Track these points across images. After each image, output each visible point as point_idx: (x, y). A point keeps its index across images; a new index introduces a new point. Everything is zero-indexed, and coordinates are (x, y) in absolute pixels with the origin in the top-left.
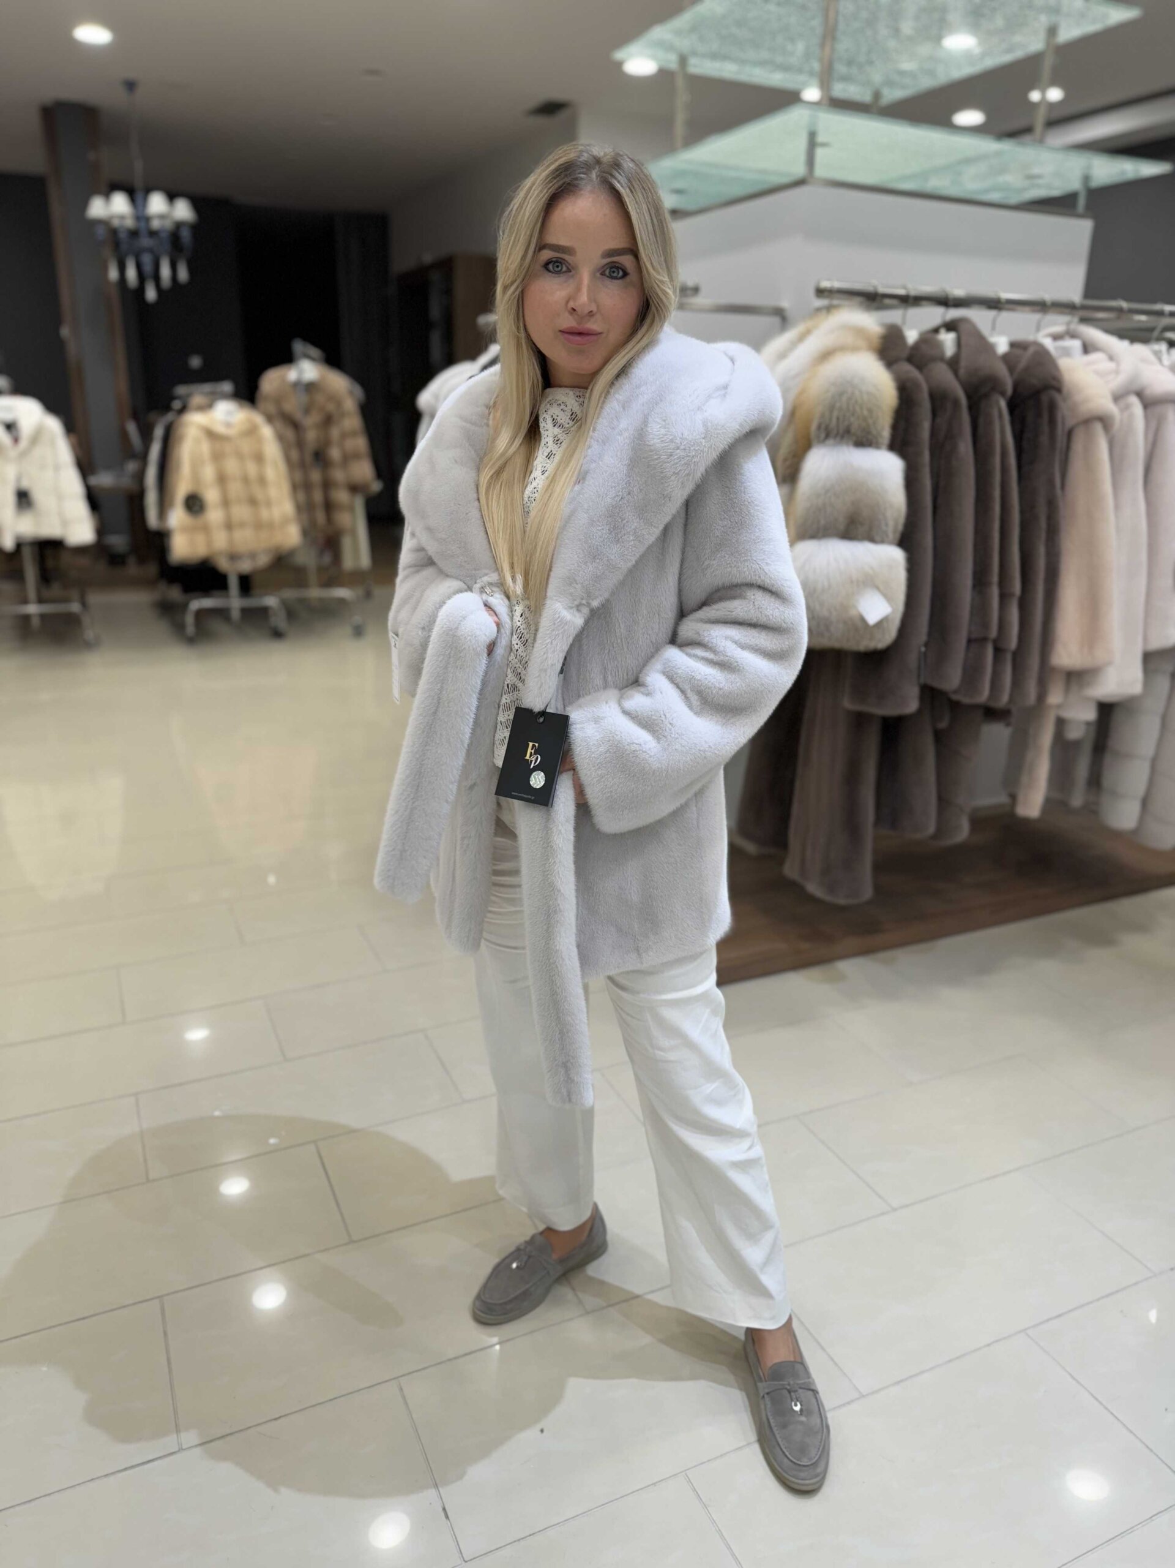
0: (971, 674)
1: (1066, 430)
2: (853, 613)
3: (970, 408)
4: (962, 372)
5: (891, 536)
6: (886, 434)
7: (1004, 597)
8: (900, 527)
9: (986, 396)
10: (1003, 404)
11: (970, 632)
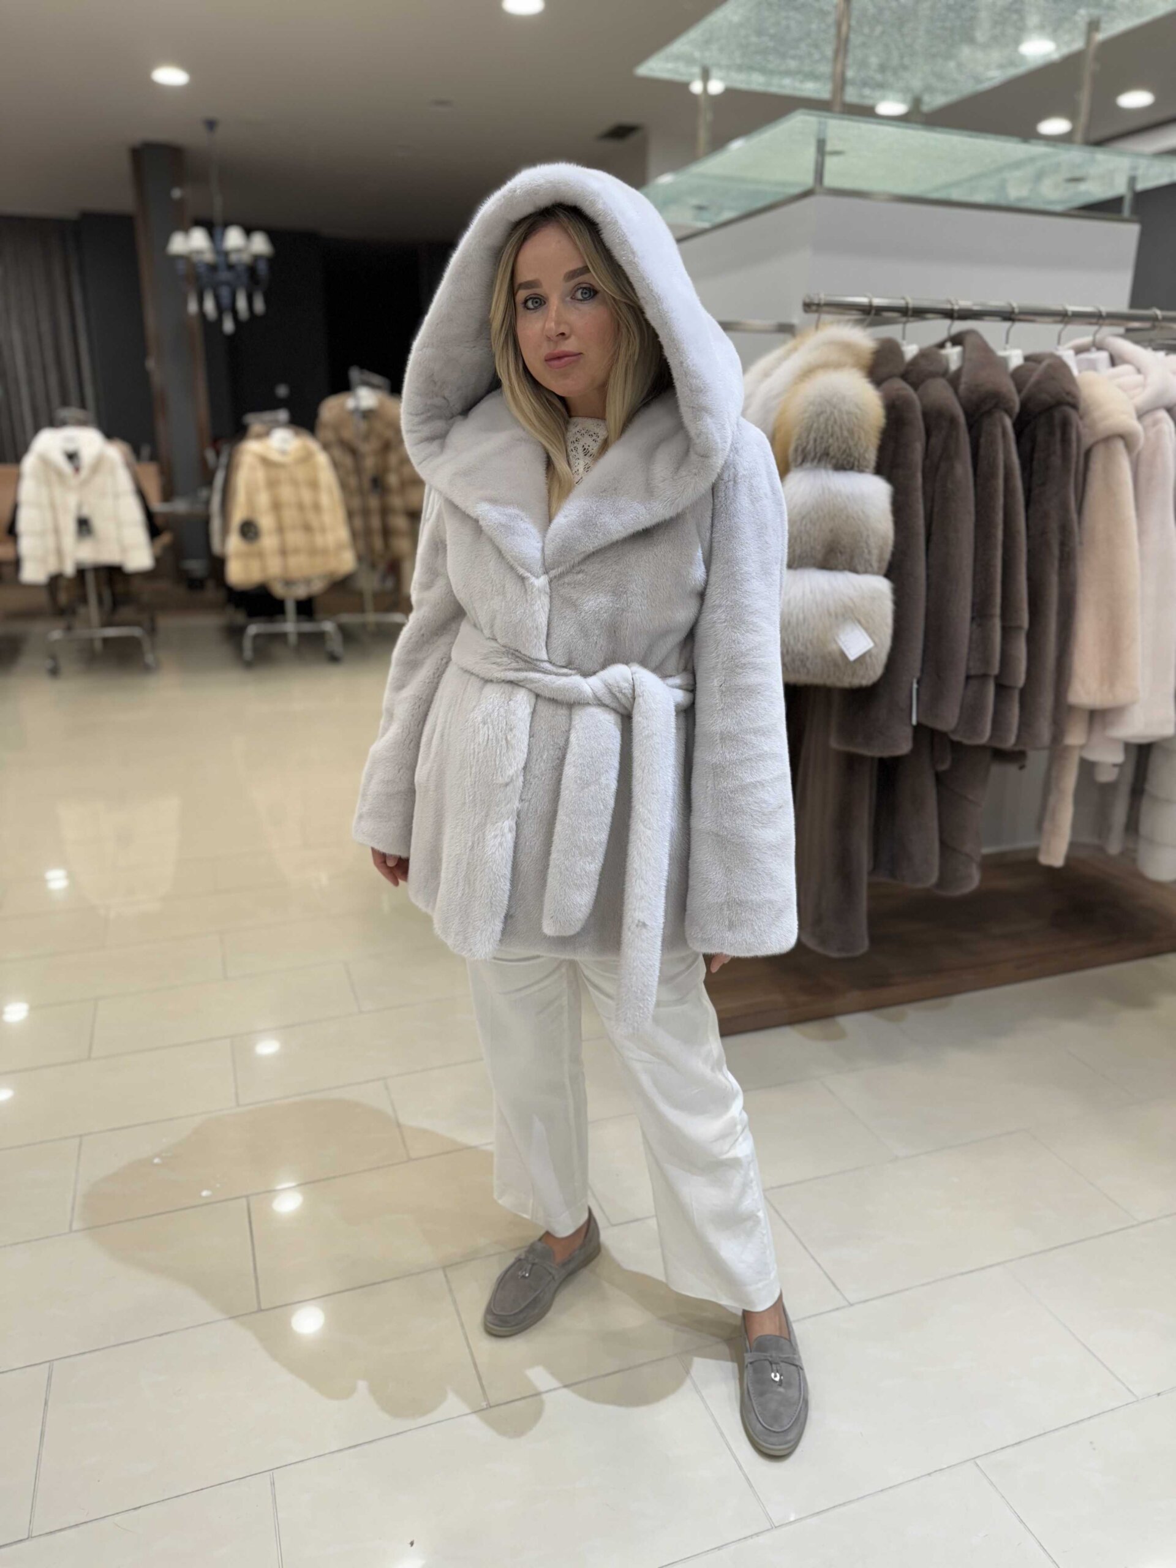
0: (971, 714)
1: (1083, 451)
2: (834, 647)
3: (971, 427)
4: (962, 387)
5: (875, 565)
6: (872, 456)
7: (1008, 631)
8: (887, 556)
9: (989, 413)
10: (1008, 422)
11: (968, 668)
